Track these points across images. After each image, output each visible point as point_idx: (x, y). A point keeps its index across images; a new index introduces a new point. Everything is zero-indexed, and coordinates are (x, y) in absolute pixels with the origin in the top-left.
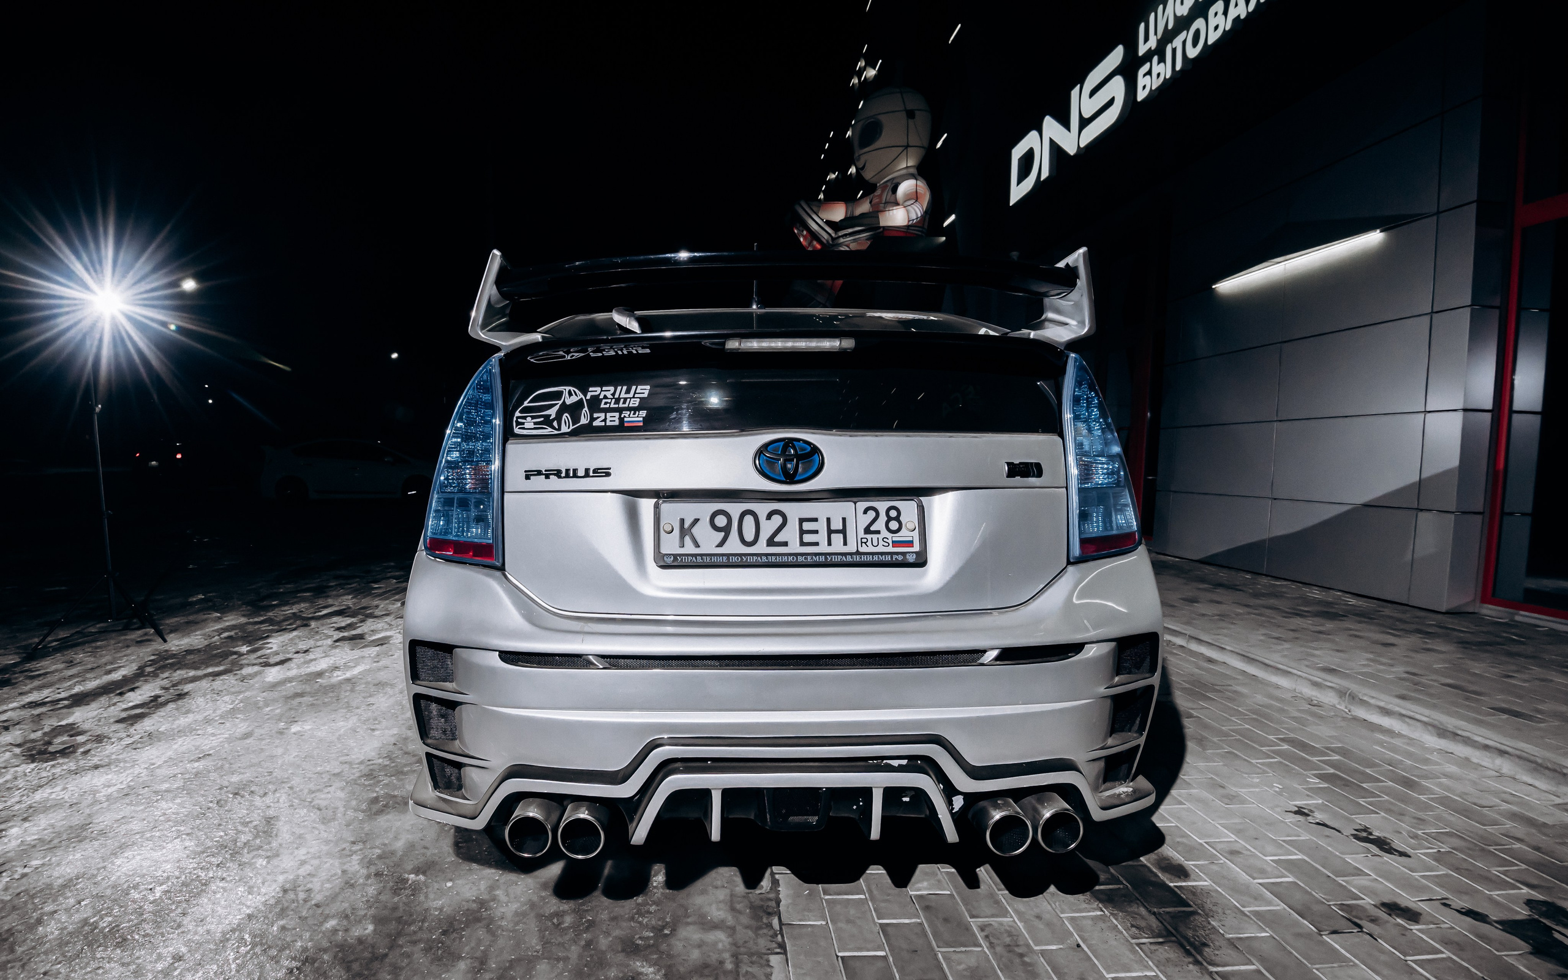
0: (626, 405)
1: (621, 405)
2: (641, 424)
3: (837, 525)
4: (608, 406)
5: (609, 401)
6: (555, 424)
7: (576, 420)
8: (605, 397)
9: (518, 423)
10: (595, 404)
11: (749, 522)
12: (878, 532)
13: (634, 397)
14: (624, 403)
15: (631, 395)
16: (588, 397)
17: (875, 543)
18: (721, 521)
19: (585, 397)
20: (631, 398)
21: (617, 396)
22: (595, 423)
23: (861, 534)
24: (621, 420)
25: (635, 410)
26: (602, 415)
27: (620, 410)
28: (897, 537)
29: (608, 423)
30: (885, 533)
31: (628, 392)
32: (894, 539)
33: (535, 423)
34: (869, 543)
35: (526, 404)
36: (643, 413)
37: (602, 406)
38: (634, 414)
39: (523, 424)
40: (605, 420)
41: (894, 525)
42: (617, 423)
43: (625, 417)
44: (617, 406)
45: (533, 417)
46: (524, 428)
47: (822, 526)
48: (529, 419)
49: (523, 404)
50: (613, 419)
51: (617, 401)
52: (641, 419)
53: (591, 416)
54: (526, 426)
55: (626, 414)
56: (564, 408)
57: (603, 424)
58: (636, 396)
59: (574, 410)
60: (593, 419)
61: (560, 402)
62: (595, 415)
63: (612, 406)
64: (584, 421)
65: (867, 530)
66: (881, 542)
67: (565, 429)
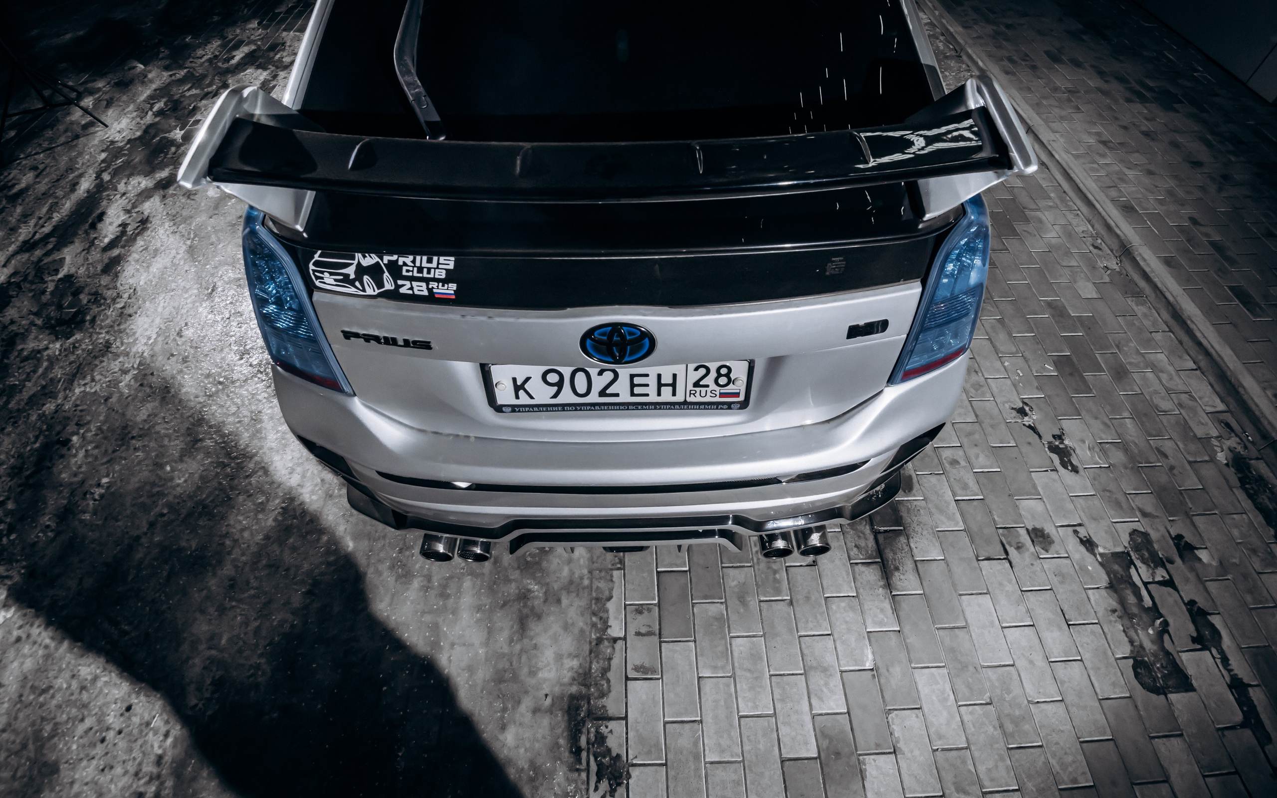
0: (432, 276)
1: (425, 275)
2: (454, 297)
3: (667, 379)
4: (410, 274)
5: (411, 269)
6: (357, 284)
7: (380, 284)
8: (405, 264)
9: (317, 278)
10: (395, 270)
11: (580, 378)
12: (707, 386)
13: (438, 268)
14: (429, 272)
15: (434, 265)
16: (386, 261)
17: (703, 394)
18: (553, 378)
19: (382, 261)
20: (435, 269)
21: (418, 264)
22: (403, 290)
23: (690, 387)
24: (430, 290)
25: (444, 281)
26: (408, 284)
27: (427, 281)
28: (724, 390)
29: (416, 292)
30: (713, 386)
31: (430, 261)
32: (722, 391)
33: (336, 280)
34: (698, 394)
35: (316, 257)
36: (453, 287)
37: (404, 273)
38: (443, 286)
39: (322, 278)
40: (412, 288)
41: (723, 381)
42: (426, 293)
43: (433, 288)
44: (421, 275)
45: (331, 274)
46: (324, 283)
47: (652, 381)
48: (326, 275)
49: (313, 258)
50: (420, 289)
51: (420, 270)
52: (453, 292)
53: (396, 283)
54: (326, 280)
55: (433, 285)
56: (361, 271)
57: (410, 292)
58: (440, 266)
59: (375, 272)
60: (398, 287)
61: (356, 262)
62: (400, 282)
63: (416, 274)
64: (389, 286)
65: (697, 384)
66: (709, 394)
67: (369, 291)
